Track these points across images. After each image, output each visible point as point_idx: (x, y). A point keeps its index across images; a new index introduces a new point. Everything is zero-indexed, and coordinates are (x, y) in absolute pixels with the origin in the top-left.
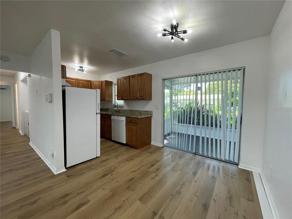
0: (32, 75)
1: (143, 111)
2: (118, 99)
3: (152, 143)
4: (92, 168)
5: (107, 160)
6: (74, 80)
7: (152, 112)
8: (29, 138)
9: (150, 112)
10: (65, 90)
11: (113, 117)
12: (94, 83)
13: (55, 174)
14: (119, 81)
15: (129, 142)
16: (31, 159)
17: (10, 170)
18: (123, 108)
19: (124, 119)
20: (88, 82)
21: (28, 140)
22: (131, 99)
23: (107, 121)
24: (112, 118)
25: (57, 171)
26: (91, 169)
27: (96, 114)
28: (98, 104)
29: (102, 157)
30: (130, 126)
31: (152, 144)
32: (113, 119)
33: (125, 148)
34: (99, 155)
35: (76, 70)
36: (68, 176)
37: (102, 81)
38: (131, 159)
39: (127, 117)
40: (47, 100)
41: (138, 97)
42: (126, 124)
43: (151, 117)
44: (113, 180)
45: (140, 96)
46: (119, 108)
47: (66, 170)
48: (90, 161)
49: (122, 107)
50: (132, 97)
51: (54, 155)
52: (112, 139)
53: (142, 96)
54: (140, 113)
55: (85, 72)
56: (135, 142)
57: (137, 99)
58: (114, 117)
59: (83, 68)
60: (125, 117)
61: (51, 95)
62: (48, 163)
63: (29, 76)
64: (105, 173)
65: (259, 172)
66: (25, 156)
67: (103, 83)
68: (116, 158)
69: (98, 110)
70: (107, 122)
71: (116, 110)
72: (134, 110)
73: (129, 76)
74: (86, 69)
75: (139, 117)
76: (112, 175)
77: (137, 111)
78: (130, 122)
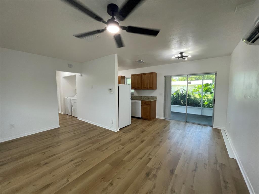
1: (150, 97)
3: (157, 117)
7: (157, 97)
9: (155, 97)
10: (118, 86)
14: (133, 77)
15: (143, 116)
18: (134, 94)
19: (140, 102)
22: (142, 89)
25: (116, 130)
27: (130, 99)
28: (131, 93)
29: (132, 124)
30: (145, 106)
39: (142, 101)
40: (110, 92)
41: (149, 88)
42: (141, 105)
43: (156, 101)
45: (150, 87)
50: (144, 87)
53: (151, 87)
54: (148, 98)
56: (148, 116)
57: (147, 89)
62: (107, 127)
63: (81, 75)
65: (224, 129)
73: (141, 74)
76: (146, 131)
77: (145, 96)
78: (145, 104)
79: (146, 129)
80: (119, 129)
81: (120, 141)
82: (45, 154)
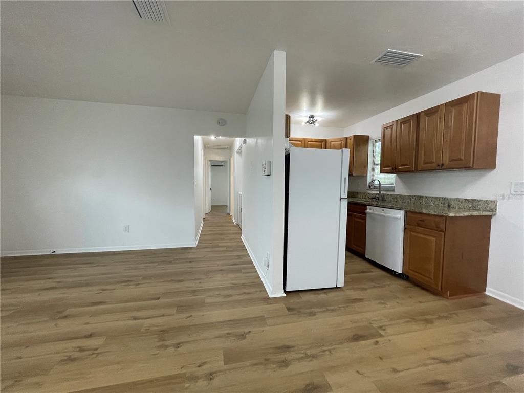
0: (247, 140)
1: (458, 200)
2: (382, 172)
3: (490, 292)
4: (329, 308)
5: (360, 300)
6: (300, 141)
7: (495, 203)
8: (241, 230)
10: (289, 154)
11: (371, 209)
12: (332, 143)
13: (271, 296)
14: (386, 131)
15: (411, 272)
16: (242, 261)
17: (221, 270)
18: (393, 191)
19: (400, 215)
20: (322, 142)
21: (240, 231)
22: (419, 169)
23: (355, 217)
24: (368, 211)
25: (272, 293)
26: (328, 310)
27: (340, 200)
28: (345, 178)
29: (348, 289)
30: (419, 235)
31: (487, 293)
32: (370, 214)
33: (400, 285)
34: (341, 284)
35: (303, 124)
36: (289, 309)
37: (346, 138)
38: (425, 319)
39: (410, 212)
40: (263, 172)
41: (447, 162)
42: (405, 229)
43: (490, 217)
44: (381, 358)
45: (452, 160)
46: (384, 190)
47: (285, 295)
48: (325, 291)
49: (391, 188)
50: (425, 163)
51: (270, 263)
52: (366, 257)
53: (460, 160)
54: (446, 205)
55: (317, 125)
57: (441, 168)
58: (373, 210)
59: (314, 118)
60: (402, 212)
61: (270, 163)
62: (262, 275)
63: (245, 142)
64: (360, 333)
66: (235, 255)
67: (349, 140)
68: (380, 303)
69: (344, 192)
70: (356, 219)
71: (377, 194)
72: (426, 197)
73: (418, 114)
74: (319, 119)
75: (451, 214)
76: (377, 343)
77: (436, 198)
78: (419, 225)
79: (389, 330)
80: (285, 292)
81: (242, 336)
82: (101, 294)
